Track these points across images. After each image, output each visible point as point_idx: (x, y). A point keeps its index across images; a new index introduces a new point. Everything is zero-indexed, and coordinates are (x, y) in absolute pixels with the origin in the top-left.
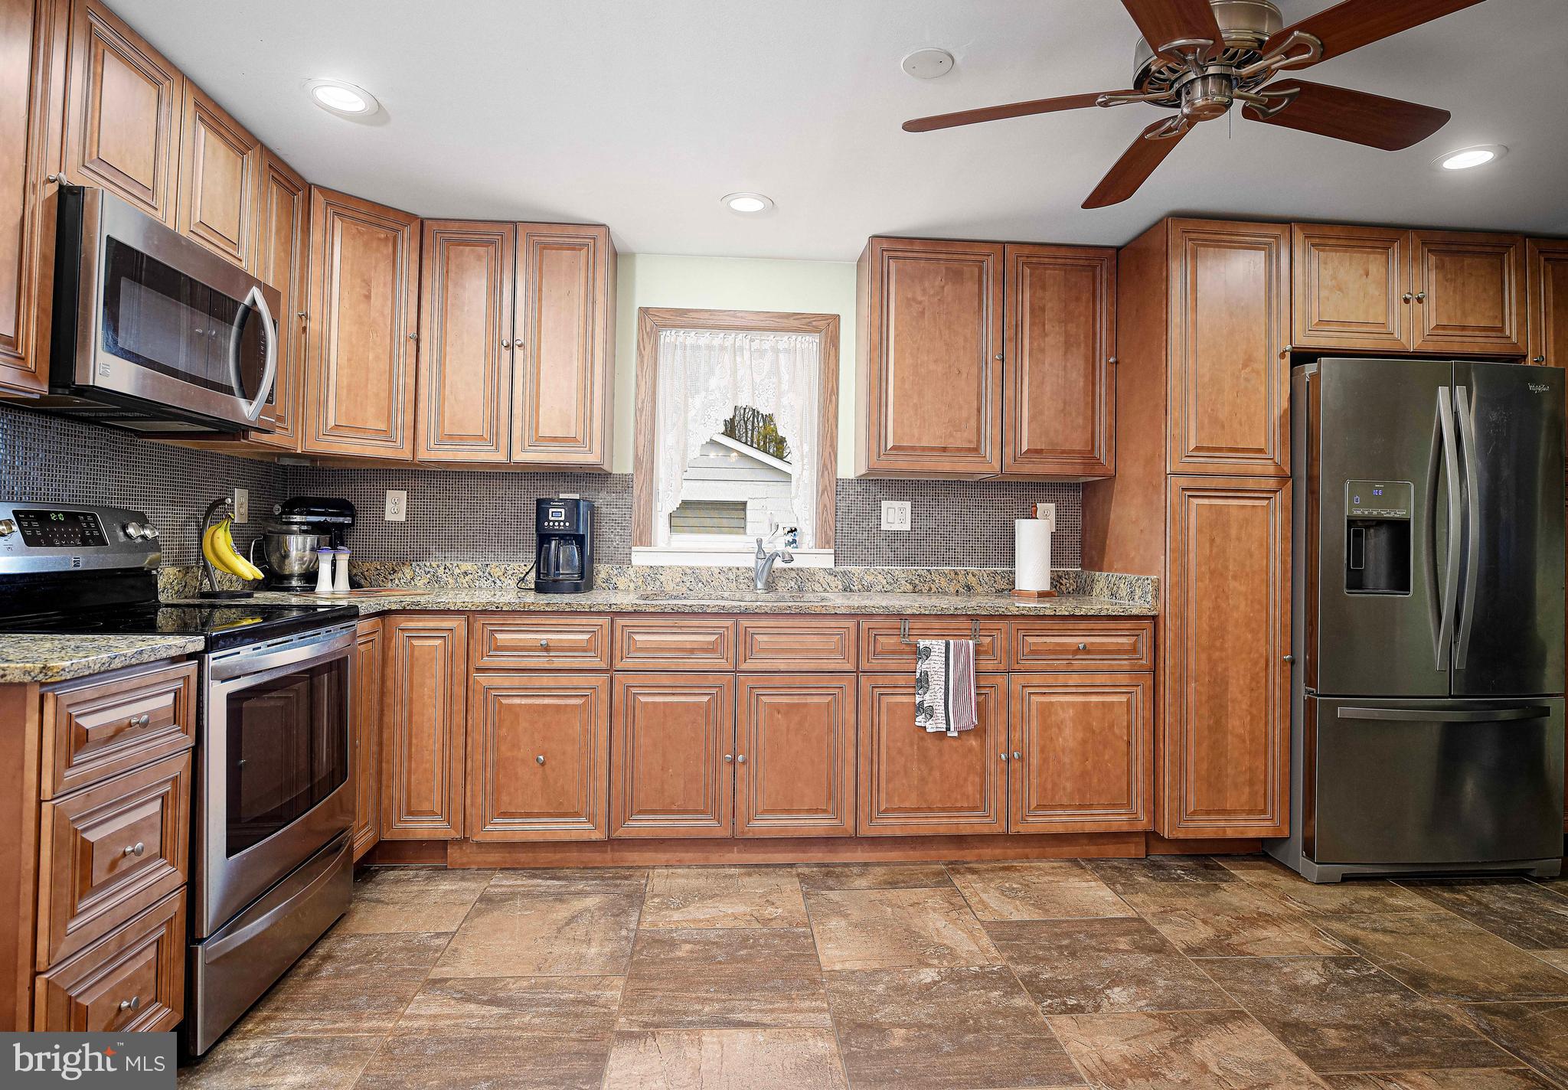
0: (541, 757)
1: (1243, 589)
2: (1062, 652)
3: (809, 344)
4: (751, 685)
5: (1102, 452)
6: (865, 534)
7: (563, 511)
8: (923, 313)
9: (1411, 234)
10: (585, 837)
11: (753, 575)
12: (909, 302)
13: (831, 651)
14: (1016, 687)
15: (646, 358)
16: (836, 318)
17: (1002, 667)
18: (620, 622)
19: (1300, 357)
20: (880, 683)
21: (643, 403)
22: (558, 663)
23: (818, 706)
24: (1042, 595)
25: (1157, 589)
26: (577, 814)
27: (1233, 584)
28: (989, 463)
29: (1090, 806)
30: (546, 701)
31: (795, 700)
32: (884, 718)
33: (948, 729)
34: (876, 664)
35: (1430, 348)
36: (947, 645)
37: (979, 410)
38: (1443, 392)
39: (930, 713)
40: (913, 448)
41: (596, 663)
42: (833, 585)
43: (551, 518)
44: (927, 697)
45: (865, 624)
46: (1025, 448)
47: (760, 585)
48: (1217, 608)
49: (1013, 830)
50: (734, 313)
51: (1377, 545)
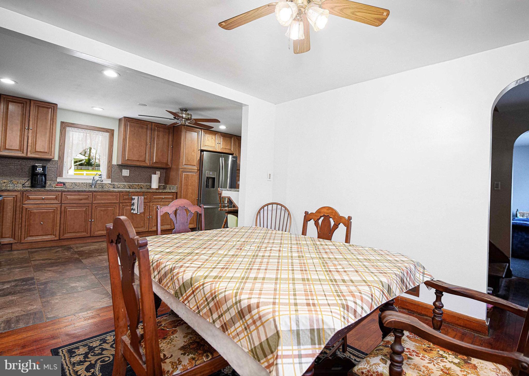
0: (42, 223)
1: (191, 188)
2: (160, 199)
3: (107, 135)
4: (96, 206)
5: (169, 163)
6: (118, 176)
7: (42, 169)
8: (135, 134)
9: (219, 133)
10: (53, 239)
11: (91, 184)
12: (131, 131)
13: (114, 199)
14: (151, 205)
15: (63, 133)
16: (113, 130)
17: (149, 201)
18: (64, 193)
19: (202, 151)
20: (124, 205)
21: (61, 144)
22: (47, 202)
23: (111, 209)
24: (156, 189)
25: (177, 188)
26: (51, 235)
27: (189, 187)
28: (148, 163)
29: (164, 225)
30: (43, 211)
31: (106, 209)
32: (125, 211)
33: (138, 213)
34: (123, 201)
35: (221, 151)
36: (138, 197)
37: (146, 154)
38: (221, 158)
39: (134, 210)
40: (131, 160)
41: (57, 202)
42: (110, 187)
43: (38, 170)
44: (134, 207)
45: (121, 194)
46: (154, 161)
47: (93, 186)
48: (187, 191)
49: (149, 230)
50: (87, 126)
51: (210, 181)
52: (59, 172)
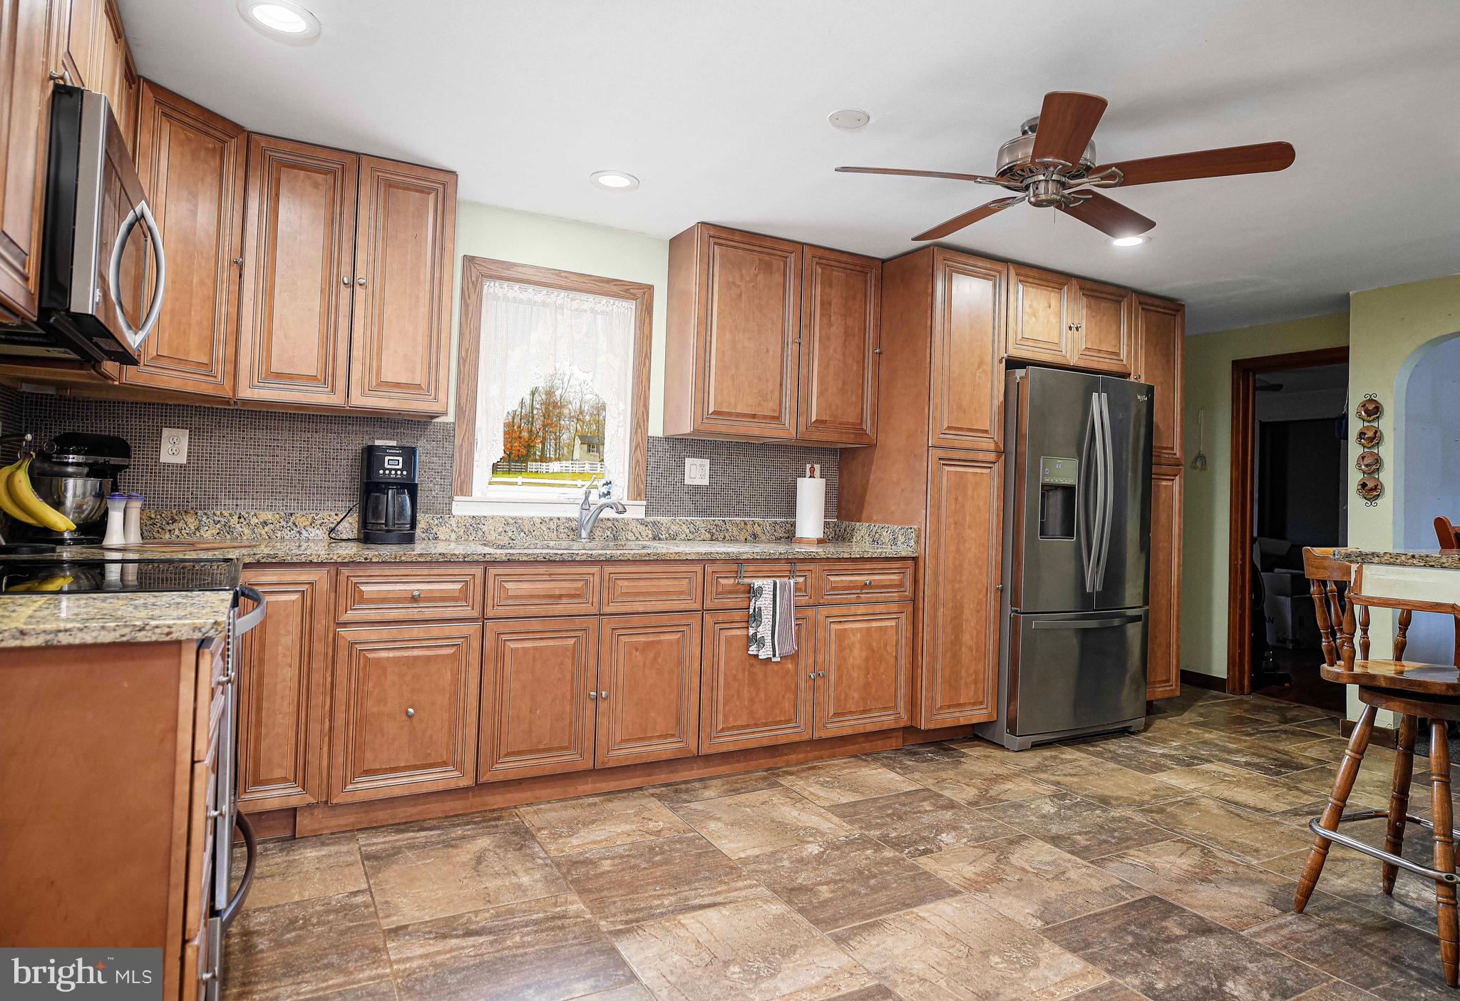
0: (411, 710)
1: (974, 535)
2: (853, 588)
3: (626, 309)
4: (614, 626)
5: (868, 426)
6: (671, 488)
7: (400, 459)
8: (740, 295)
9: (1074, 281)
10: (452, 785)
11: (574, 524)
12: (728, 285)
13: (681, 593)
14: (821, 618)
15: (471, 308)
16: (651, 288)
17: (811, 602)
18: (492, 571)
19: (1013, 364)
20: (721, 619)
21: (467, 351)
22: (429, 613)
23: (670, 642)
24: (820, 542)
25: (918, 536)
26: (444, 764)
27: (968, 532)
28: (787, 430)
29: (870, 711)
30: (416, 653)
31: (651, 638)
32: (723, 649)
33: (774, 655)
34: (717, 603)
35: (1082, 364)
36: (775, 584)
37: (781, 385)
38: (1095, 395)
39: (760, 643)
40: (729, 414)
41: (467, 612)
42: (644, 534)
43: (386, 466)
44: (760, 629)
45: (709, 569)
46: (814, 419)
47: (584, 534)
48: (958, 551)
49: (816, 736)
50: (558, 273)
51: (1056, 500)
52: (460, 474)
